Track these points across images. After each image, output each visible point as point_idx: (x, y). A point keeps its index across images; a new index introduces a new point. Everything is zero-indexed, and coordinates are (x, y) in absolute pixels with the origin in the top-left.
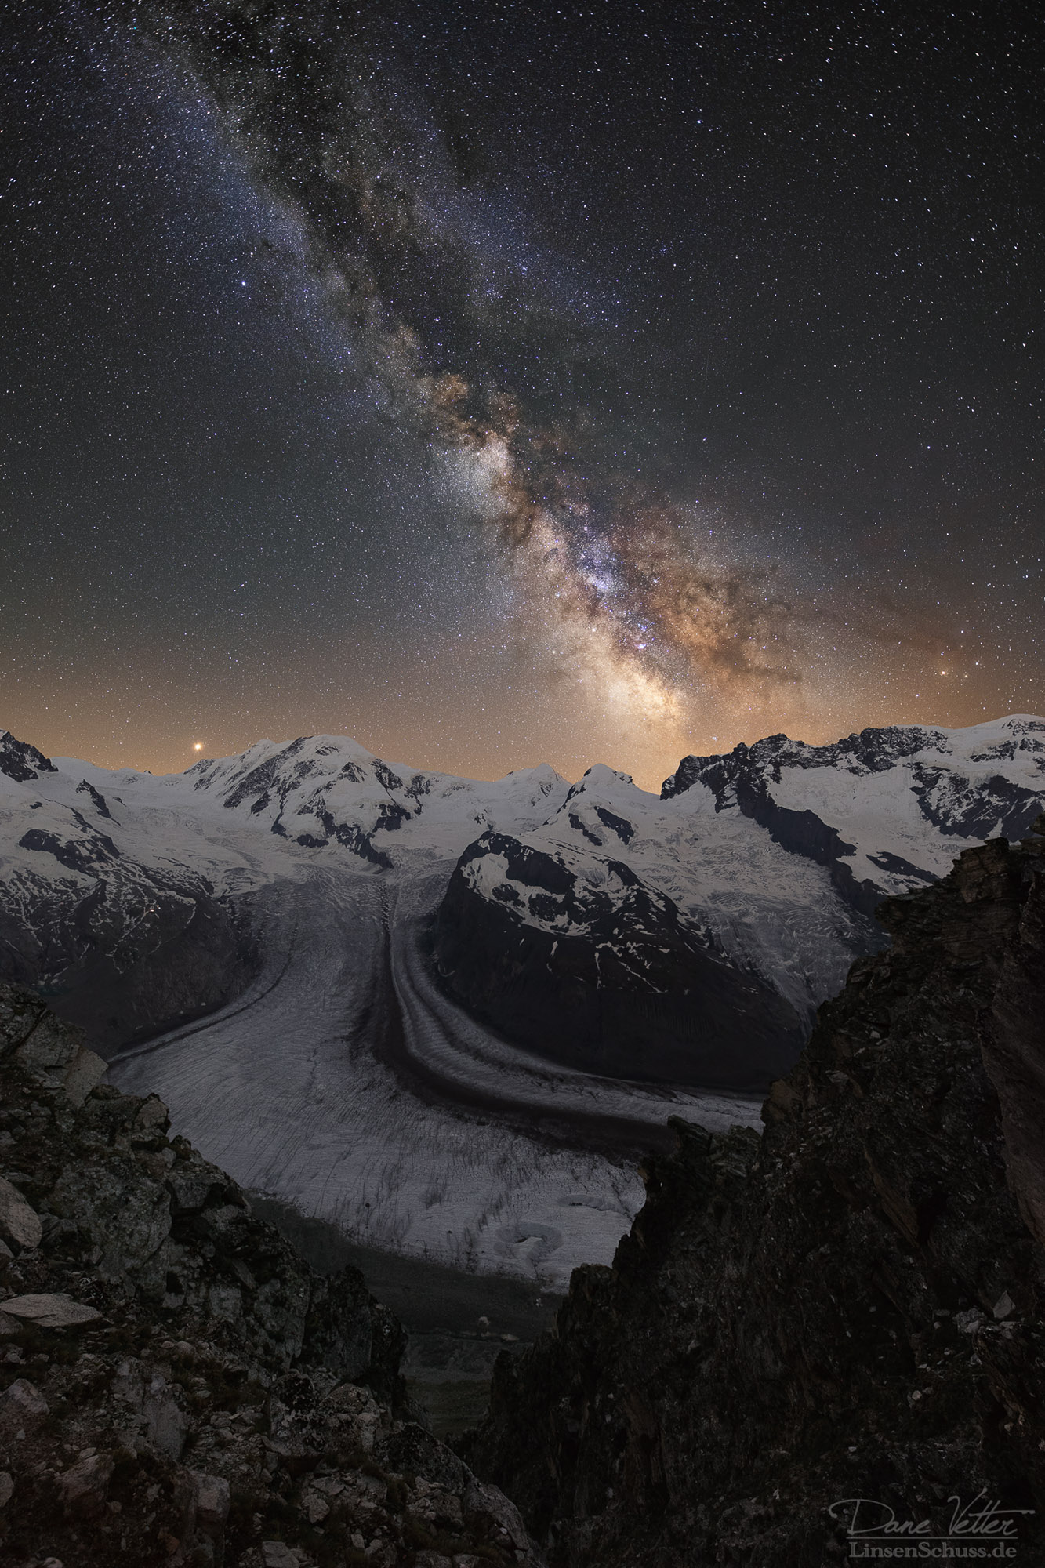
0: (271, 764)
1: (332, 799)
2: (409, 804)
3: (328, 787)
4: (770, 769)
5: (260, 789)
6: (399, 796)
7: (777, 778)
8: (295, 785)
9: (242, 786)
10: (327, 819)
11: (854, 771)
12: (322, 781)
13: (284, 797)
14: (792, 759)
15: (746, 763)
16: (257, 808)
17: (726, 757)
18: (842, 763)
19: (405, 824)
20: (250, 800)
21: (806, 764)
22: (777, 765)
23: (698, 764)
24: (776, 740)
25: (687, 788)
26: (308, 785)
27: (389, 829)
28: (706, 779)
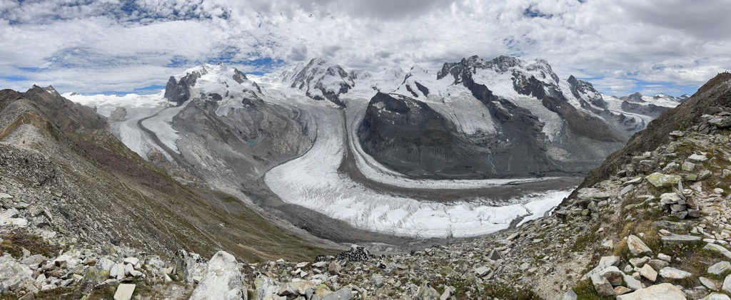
0: (304, 70)
1: (324, 83)
2: (350, 83)
3: (323, 78)
4: (473, 69)
5: (302, 80)
6: (346, 80)
7: (475, 73)
8: (312, 78)
9: (296, 79)
10: (323, 91)
11: (497, 71)
12: (321, 76)
13: (309, 82)
14: (479, 65)
15: (465, 66)
16: (301, 88)
17: (459, 63)
18: (494, 68)
19: (349, 91)
20: (298, 86)
21: (484, 67)
22: (475, 67)
23: (449, 66)
24: (475, 57)
25: (446, 75)
26: (316, 78)
27: (344, 93)
28: (452, 72)
